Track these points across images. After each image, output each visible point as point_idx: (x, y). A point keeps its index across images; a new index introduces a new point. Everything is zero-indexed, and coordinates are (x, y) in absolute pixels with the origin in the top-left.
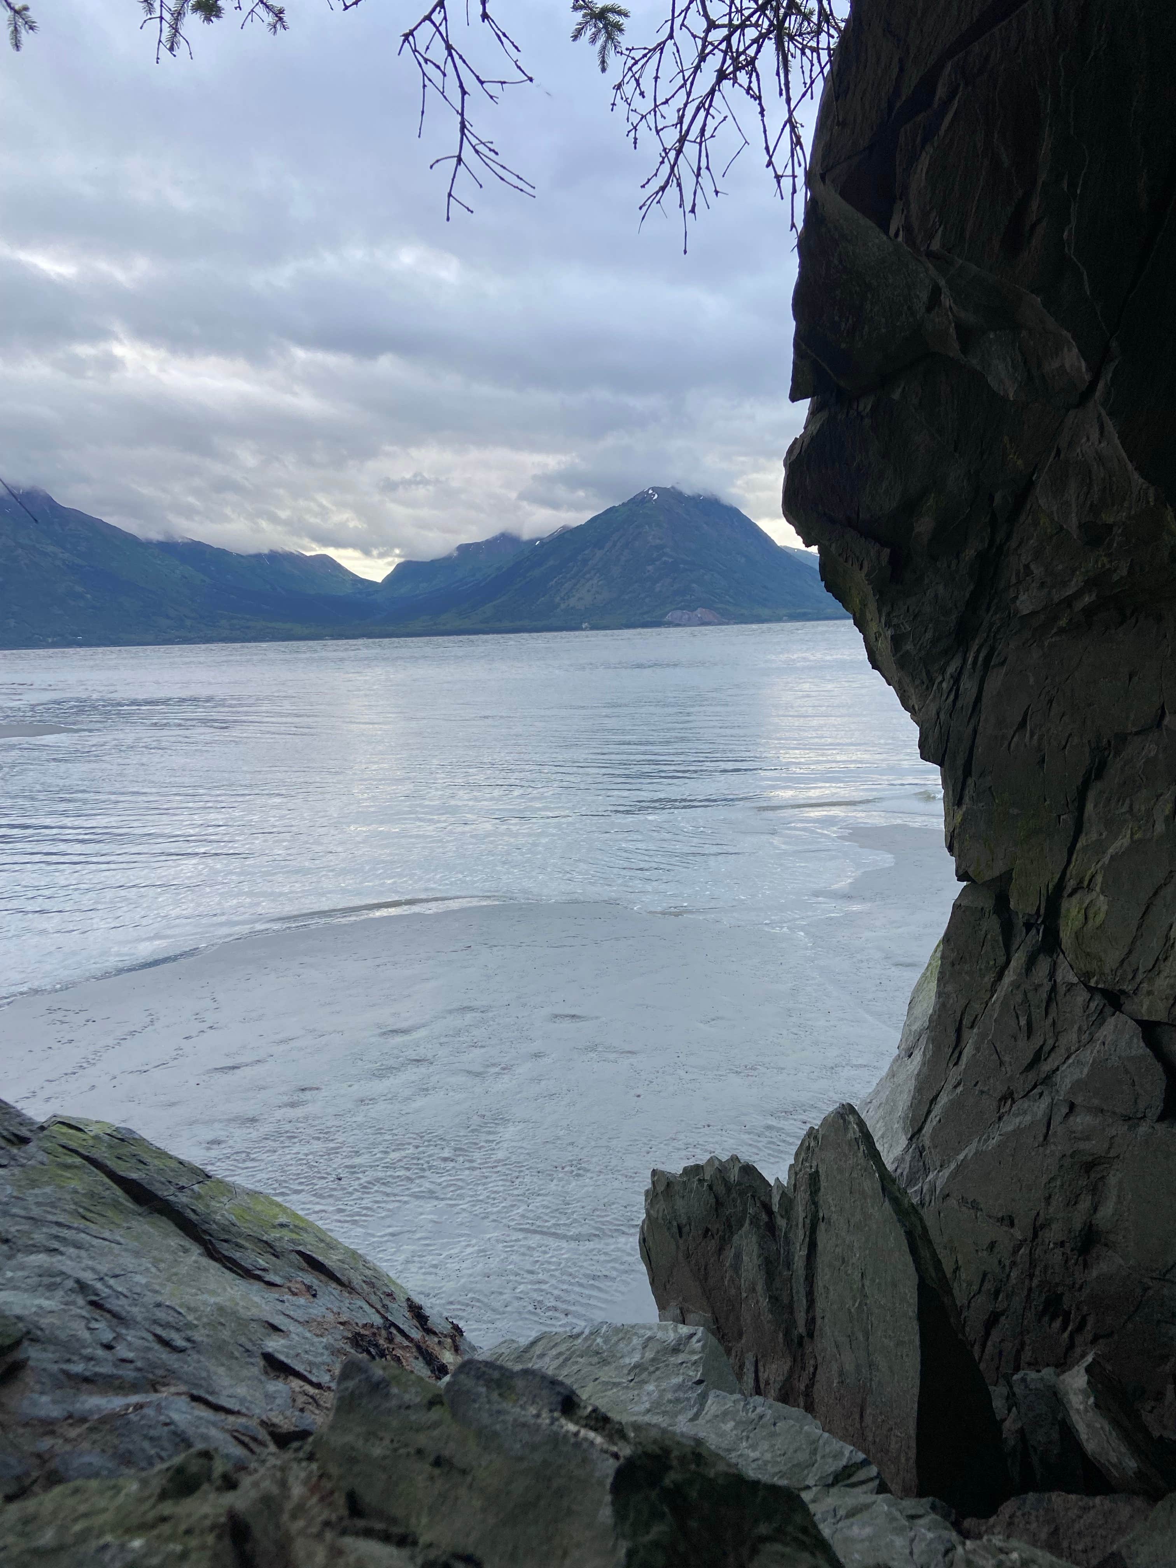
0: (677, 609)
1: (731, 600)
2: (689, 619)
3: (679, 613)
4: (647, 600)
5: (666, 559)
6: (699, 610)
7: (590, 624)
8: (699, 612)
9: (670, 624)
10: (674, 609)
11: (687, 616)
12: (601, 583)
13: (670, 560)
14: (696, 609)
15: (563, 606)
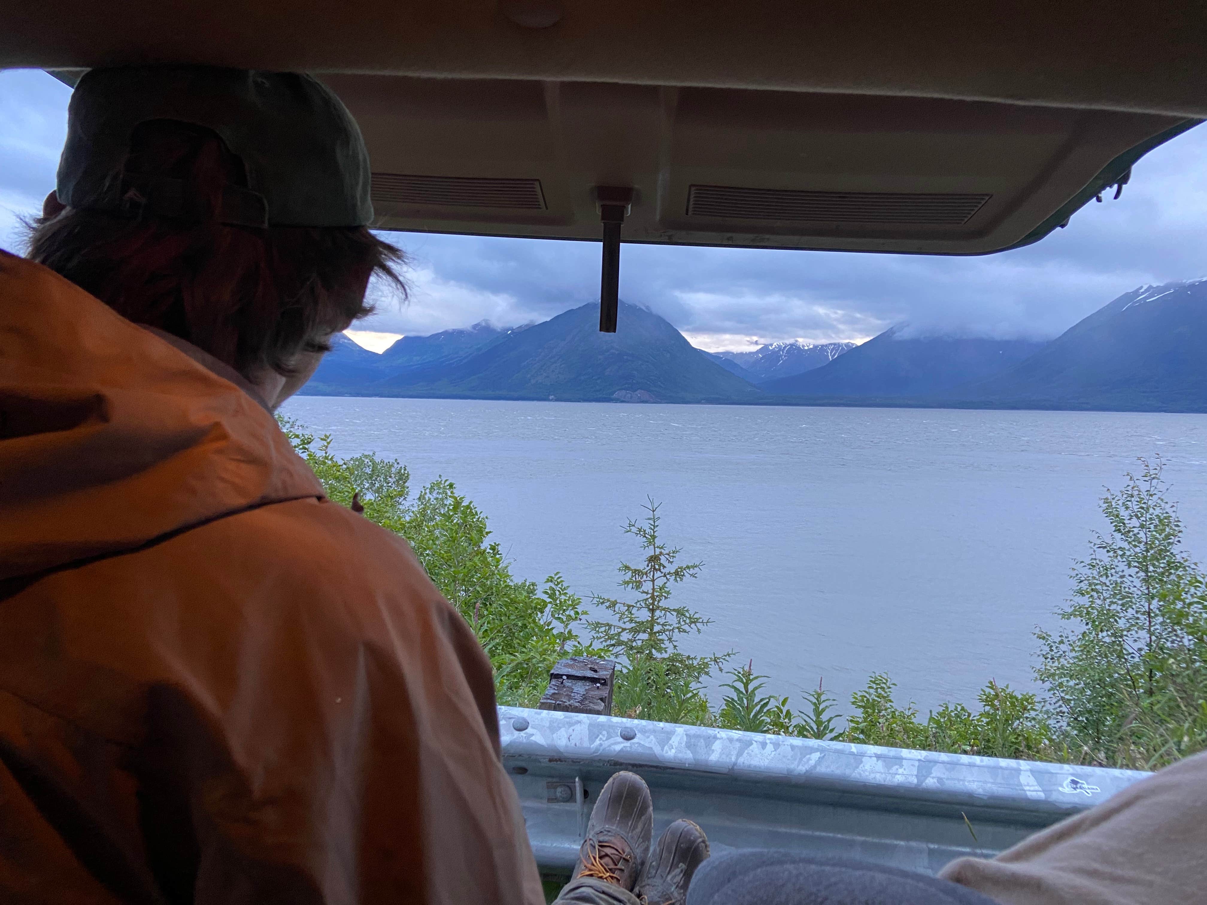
0: (623, 389)
1: (662, 385)
2: (631, 397)
3: (623, 392)
4: (598, 381)
5: (614, 351)
6: (639, 391)
7: (555, 397)
8: (639, 393)
9: (617, 400)
10: (620, 390)
11: (629, 395)
12: (563, 365)
13: (617, 352)
14: (636, 391)
15: (533, 381)
